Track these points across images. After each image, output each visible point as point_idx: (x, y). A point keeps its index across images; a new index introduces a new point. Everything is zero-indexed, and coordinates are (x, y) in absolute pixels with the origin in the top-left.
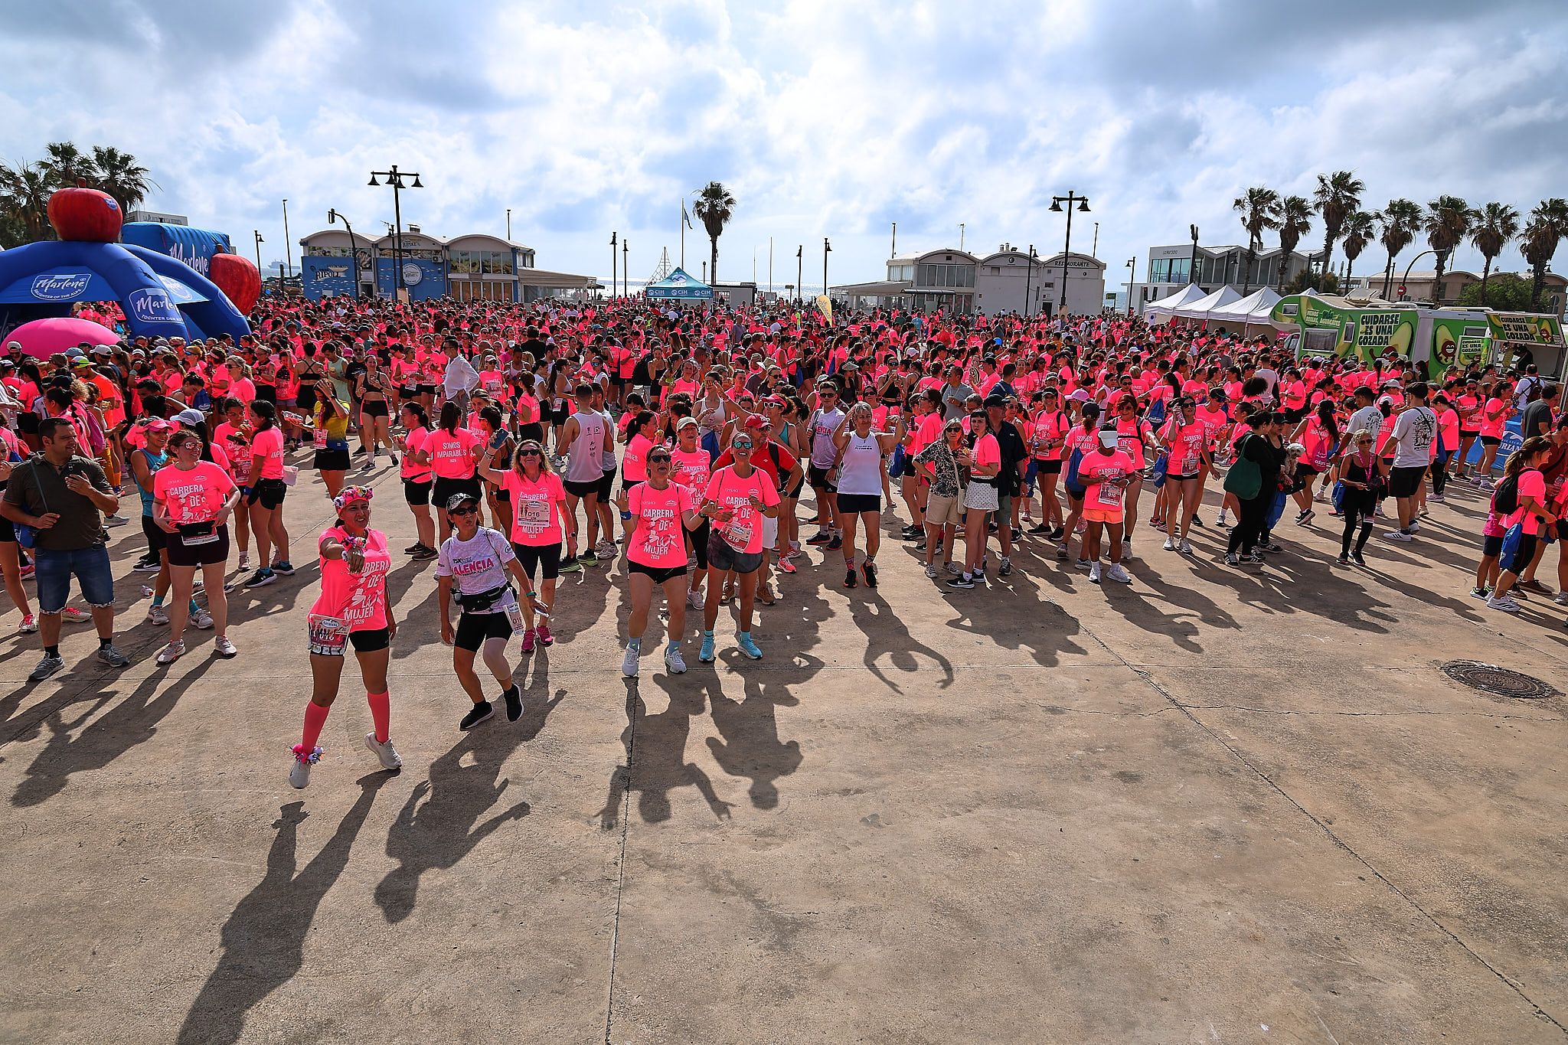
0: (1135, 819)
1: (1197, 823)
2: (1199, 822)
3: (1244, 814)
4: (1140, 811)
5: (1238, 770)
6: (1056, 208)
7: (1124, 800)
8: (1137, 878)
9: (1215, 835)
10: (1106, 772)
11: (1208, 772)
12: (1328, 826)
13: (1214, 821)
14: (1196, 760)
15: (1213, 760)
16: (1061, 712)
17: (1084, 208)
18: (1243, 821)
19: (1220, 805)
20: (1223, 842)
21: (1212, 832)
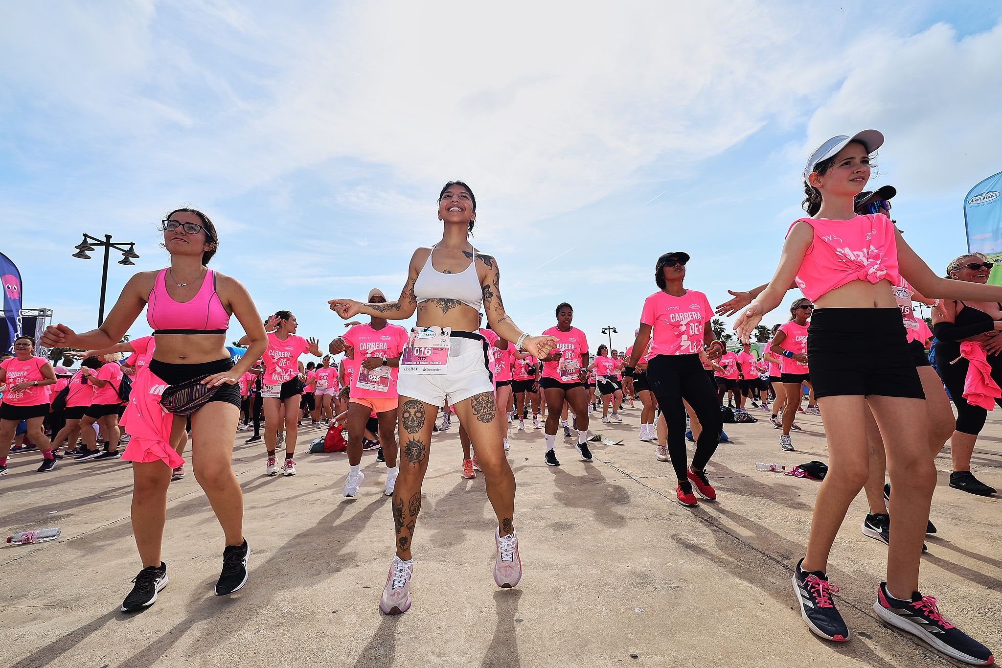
0: (547, 566)
1: (622, 568)
2: (624, 565)
5: (677, 515)
6: (604, 332)
7: (546, 547)
9: (642, 580)
10: (541, 524)
11: (646, 518)
12: (786, 562)
13: (644, 563)
14: (637, 510)
15: (652, 509)
16: (530, 485)
17: (615, 331)
18: (680, 561)
19: (654, 546)
20: (650, 589)
21: (639, 576)
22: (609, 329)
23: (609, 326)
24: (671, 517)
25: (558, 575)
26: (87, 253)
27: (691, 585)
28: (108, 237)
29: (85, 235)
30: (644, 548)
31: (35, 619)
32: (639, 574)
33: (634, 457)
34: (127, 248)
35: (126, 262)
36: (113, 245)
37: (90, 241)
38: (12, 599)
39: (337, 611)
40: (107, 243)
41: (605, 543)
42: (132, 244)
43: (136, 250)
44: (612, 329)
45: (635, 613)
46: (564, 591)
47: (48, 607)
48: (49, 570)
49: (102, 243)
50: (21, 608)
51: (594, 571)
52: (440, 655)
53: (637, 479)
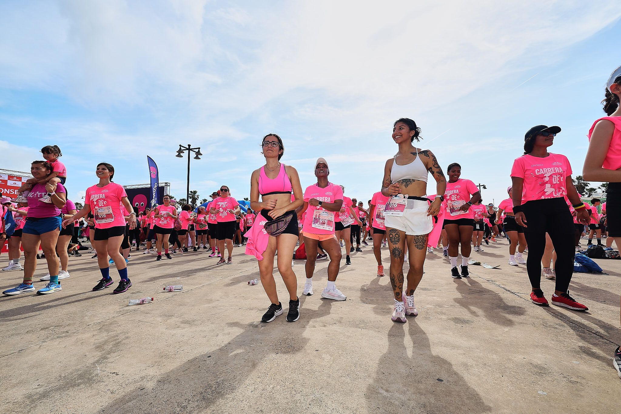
0: (454, 347)
1: (519, 358)
2: (521, 357)
3: (574, 356)
4: (464, 342)
7: (451, 333)
8: (432, 400)
9: (540, 370)
10: (444, 317)
11: (533, 324)
13: (538, 358)
14: (523, 317)
15: (538, 318)
16: (429, 290)
17: (485, 187)
18: (575, 362)
19: (546, 347)
20: (550, 379)
21: (536, 366)
22: (480, 186)
23: (480, 184)
24: (557, 326)
25: (464, 354)
26: (182, 154)
27: (590, 383)
28: (189, 146)
29: (180, 146)
30: (537, 346)
31: (178, 327)
32: (537, 366)
33: (511, 278)
34: (197, 150)
35: (197, 158)
36: (191, 150)
37: (182, 148)
38: (169, 316)
39: (318, 350)
40: (189, 149)
41: (500, 338)
42: (199, 148)
43: (201, 152)
44: (482, 186)
45: (539, 394)
46: (471, 366)
47: (183, 322)
48: (181, 305)
49: (187, 149)
50: (173, 320)
51: (495, 356)
52: (387, 391)
53: (518, 294)
